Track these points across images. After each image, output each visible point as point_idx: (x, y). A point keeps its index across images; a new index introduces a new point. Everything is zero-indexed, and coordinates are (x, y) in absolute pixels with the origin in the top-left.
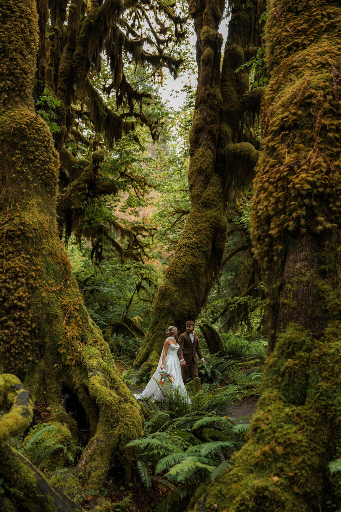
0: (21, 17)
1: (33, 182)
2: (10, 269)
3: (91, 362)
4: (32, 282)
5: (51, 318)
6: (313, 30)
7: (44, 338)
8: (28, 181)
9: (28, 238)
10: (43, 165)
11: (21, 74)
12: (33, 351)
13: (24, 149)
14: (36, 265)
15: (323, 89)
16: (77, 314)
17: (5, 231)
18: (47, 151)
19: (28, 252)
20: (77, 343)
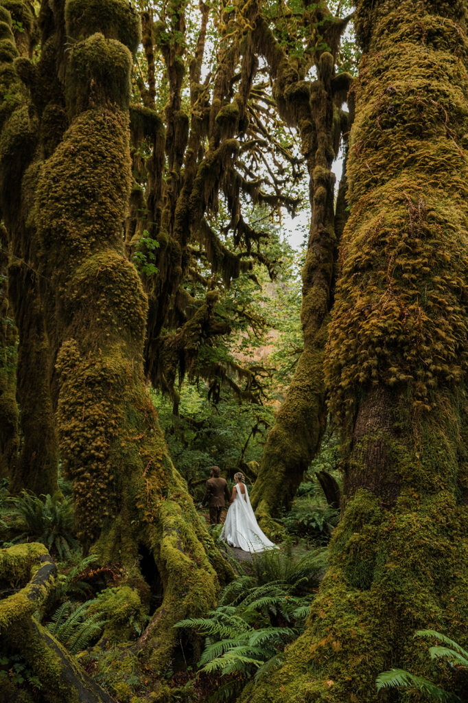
0: (112, 162)
1: (117, 326)
2: (88, 417)
3: (168, 518)
4: (111, 430)
5: (130, 470)
6: (391, 165)
7: (121, 491)
8: (112, 324)
9: (109, 384)
10: (128, 308)
11: (110, 217)
12: (110, 505)
13: (109, 293)
14: (116, 412)
15: (398, 226)
16: (159, 465)
17: (85, 377)
18: (133, 294)
19: (108, 399)
20: (157, 496)
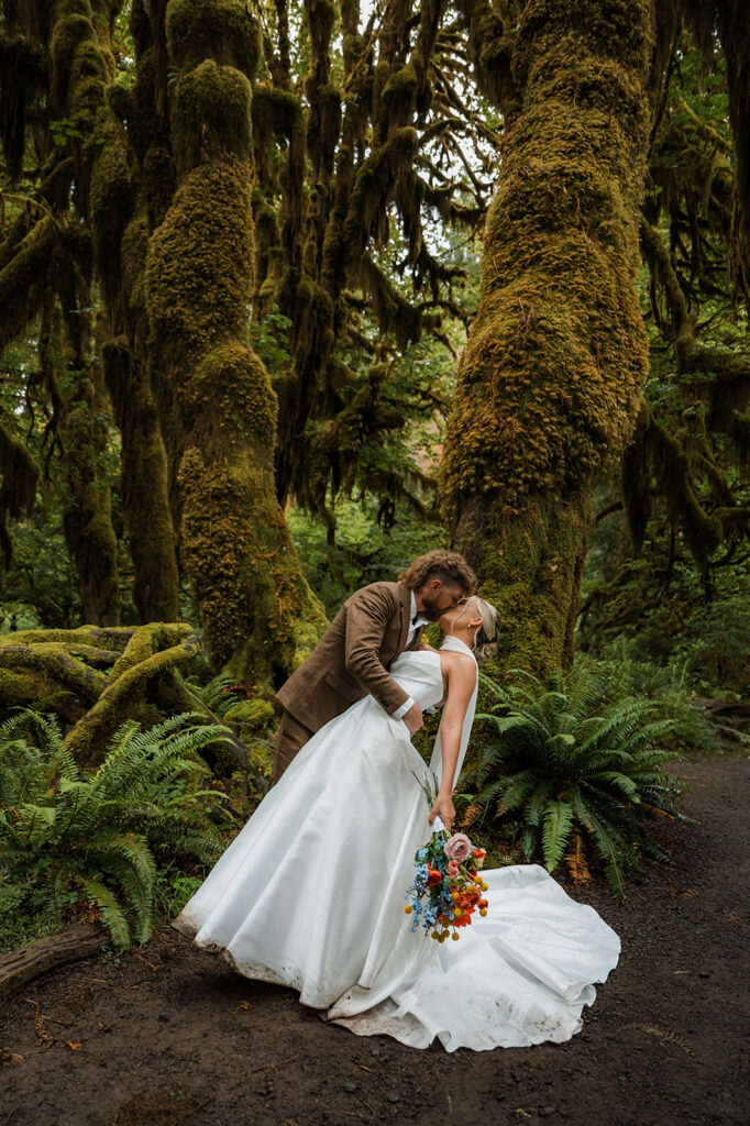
0: (231, 232)
1: (243, 431)
2: (216, 533)
3: (302, 637)
4: (240, 547)
5: (262, 589)
6: (517, 264)
7: (252, 611)
8: (238, 429)
9: (236, 497)
10: (255, 411)
11: (231, 302)
12: (242, 626)
13: (233, 393)
14: (244, 528)
15: (507, 337)
16: (293, 585)
17: (211, 490)
18: (261, 394)
19: (235, 514)
20: (291, 618)
